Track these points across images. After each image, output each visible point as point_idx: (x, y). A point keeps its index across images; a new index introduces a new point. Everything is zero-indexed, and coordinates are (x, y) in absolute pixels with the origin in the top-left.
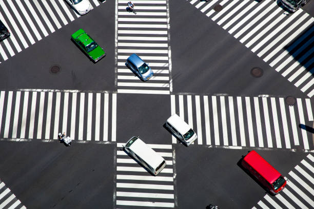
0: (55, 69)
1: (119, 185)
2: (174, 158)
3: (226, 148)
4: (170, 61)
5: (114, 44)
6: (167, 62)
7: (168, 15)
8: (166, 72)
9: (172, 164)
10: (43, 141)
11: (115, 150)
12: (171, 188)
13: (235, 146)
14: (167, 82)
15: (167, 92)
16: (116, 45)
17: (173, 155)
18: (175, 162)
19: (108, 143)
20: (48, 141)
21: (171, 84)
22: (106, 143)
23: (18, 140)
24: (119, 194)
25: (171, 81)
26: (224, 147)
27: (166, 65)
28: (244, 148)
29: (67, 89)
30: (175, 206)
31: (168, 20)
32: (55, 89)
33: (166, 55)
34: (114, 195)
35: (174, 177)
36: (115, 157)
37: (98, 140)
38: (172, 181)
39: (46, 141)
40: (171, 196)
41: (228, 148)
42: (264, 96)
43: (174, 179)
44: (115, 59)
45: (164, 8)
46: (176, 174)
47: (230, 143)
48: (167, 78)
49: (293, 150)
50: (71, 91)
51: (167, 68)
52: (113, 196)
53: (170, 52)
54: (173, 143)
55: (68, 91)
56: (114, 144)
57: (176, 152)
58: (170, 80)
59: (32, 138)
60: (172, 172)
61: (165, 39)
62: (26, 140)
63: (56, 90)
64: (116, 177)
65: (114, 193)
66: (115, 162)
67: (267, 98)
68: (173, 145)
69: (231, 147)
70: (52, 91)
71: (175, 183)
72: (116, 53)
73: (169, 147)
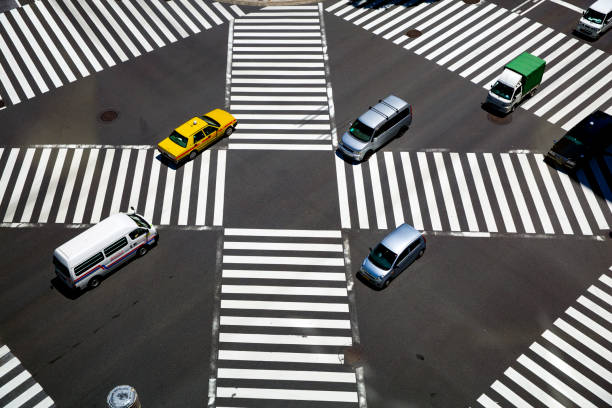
0: (108, 116)
1: (225, 304)
2: (346, 253)
3: (456, 235)
4: (331, 103)
5: (225, 81)
6: (326, 104)
7: (324, 42)
8: (326, 117)
9: (343, 265)
10: (68, 226)
11: (220, 242)
12: (344, 308)
13: (474, 231)
14: (328, 132)
15: (328, 148)
16: (228, 82)
17: (344, 248)
18: (348, 261)
19: (205, 228)
20: (77, 227)
21: (335, 136)
22: (201, 229)
23: (14, 225)
24: (225, 320)
25: (335, 130)
26: (452, 234)
27: (325, 108)
28: (494, 236)
29: (128, 144)
30: (354, 343)
31: (325, 49)
32: (103, 143)
33: (325, 94)
34: (215, 324)
35: (350, 288)
36: (219, 253)
37: (185, 223)
38: (345, 294)
39: (74, 226)
40: (345, 324)
41: (460, 235)
42: (520, 151)
43: (349, 292)
44: (224, 101)
45: (318, 34)
46: (352, 283)
47: (464, 226)
48: (327, 127)
49: (599, 238)
50: (136, 147)
51: (326, 112)
52: (212, 324)
53: (330, 91)
54: (343, 227)
55: (130, 147)
56: (219, 231)
57: (350, 243)
58: (332, 129)
59: (46, 221)
60: (344, 280)
61: (322, 73)
62: (32, 225)
63: (107, 146)
64: (220, 289)
65: (216, 320)
66: (218, 261)
67: (527, 155)
68: (344, 231)
69: (466, 234)
70: (100, 146)
71: (352, 298)
72: (228, 93)
73: (337, 234)
